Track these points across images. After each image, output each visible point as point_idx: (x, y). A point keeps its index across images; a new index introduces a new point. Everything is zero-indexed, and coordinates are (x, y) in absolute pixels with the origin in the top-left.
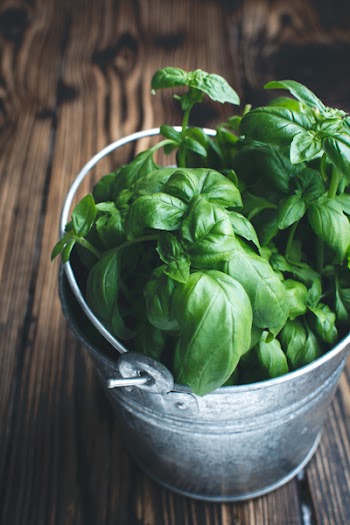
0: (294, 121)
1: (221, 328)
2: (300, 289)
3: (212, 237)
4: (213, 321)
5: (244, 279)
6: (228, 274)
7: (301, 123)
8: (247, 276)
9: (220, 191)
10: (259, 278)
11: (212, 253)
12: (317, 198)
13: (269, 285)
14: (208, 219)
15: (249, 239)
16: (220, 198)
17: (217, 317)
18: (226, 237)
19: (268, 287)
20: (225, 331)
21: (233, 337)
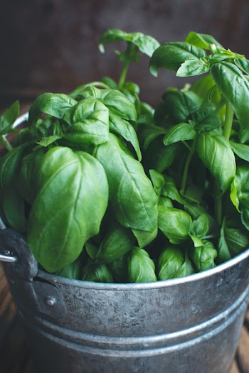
0: (192, 52)
1: (66, 190)
2: (182, 215)
3: (87, 122)
4: (61, 182)
5: (110, 166)
6: (95, 157)
7: (197, 53)
8: (113, 163)
9: (115, 101)
10: (125, 170)
11: (82, 132)
12: (209, 131)
13: (134, 180)
14: (88, 106)
15: (128, 140)
16: (114, 107)
17: (65, 180)
18: (98, 122)
19: (133, 182)
20: (69, 195)
21: (76, 202)
